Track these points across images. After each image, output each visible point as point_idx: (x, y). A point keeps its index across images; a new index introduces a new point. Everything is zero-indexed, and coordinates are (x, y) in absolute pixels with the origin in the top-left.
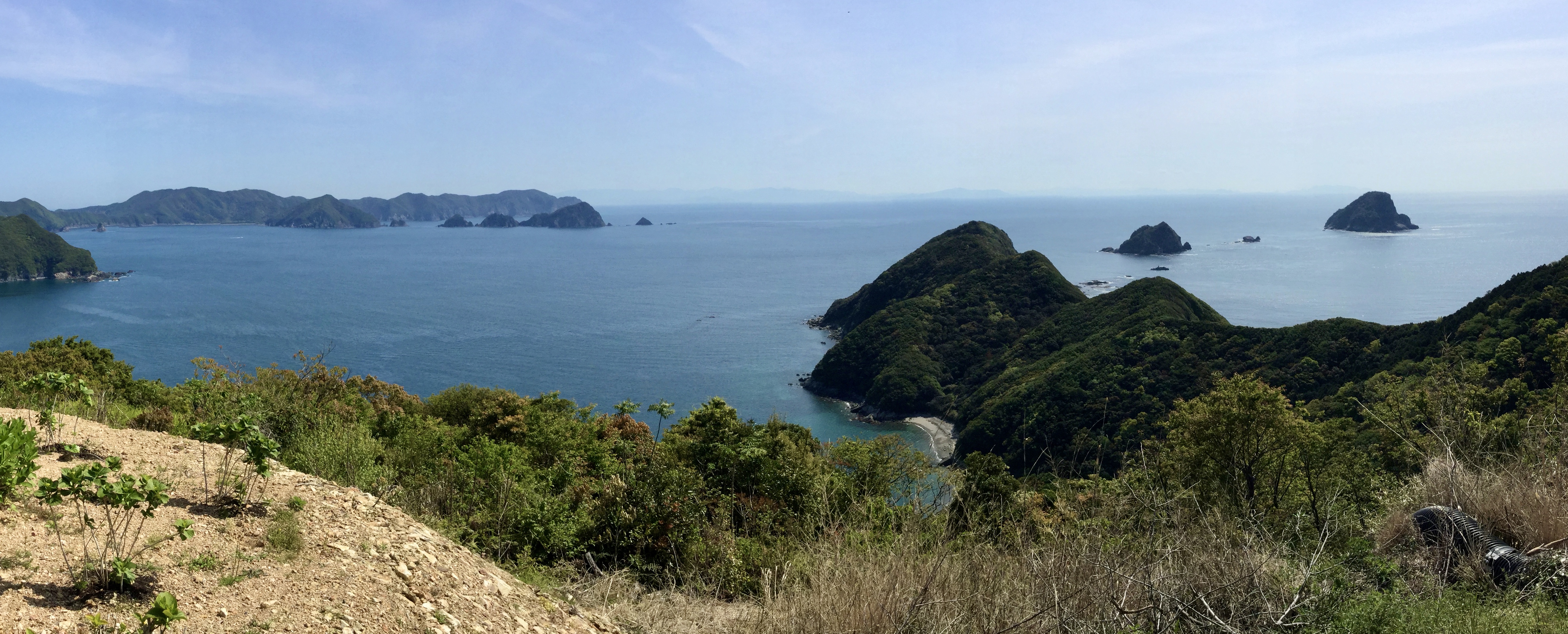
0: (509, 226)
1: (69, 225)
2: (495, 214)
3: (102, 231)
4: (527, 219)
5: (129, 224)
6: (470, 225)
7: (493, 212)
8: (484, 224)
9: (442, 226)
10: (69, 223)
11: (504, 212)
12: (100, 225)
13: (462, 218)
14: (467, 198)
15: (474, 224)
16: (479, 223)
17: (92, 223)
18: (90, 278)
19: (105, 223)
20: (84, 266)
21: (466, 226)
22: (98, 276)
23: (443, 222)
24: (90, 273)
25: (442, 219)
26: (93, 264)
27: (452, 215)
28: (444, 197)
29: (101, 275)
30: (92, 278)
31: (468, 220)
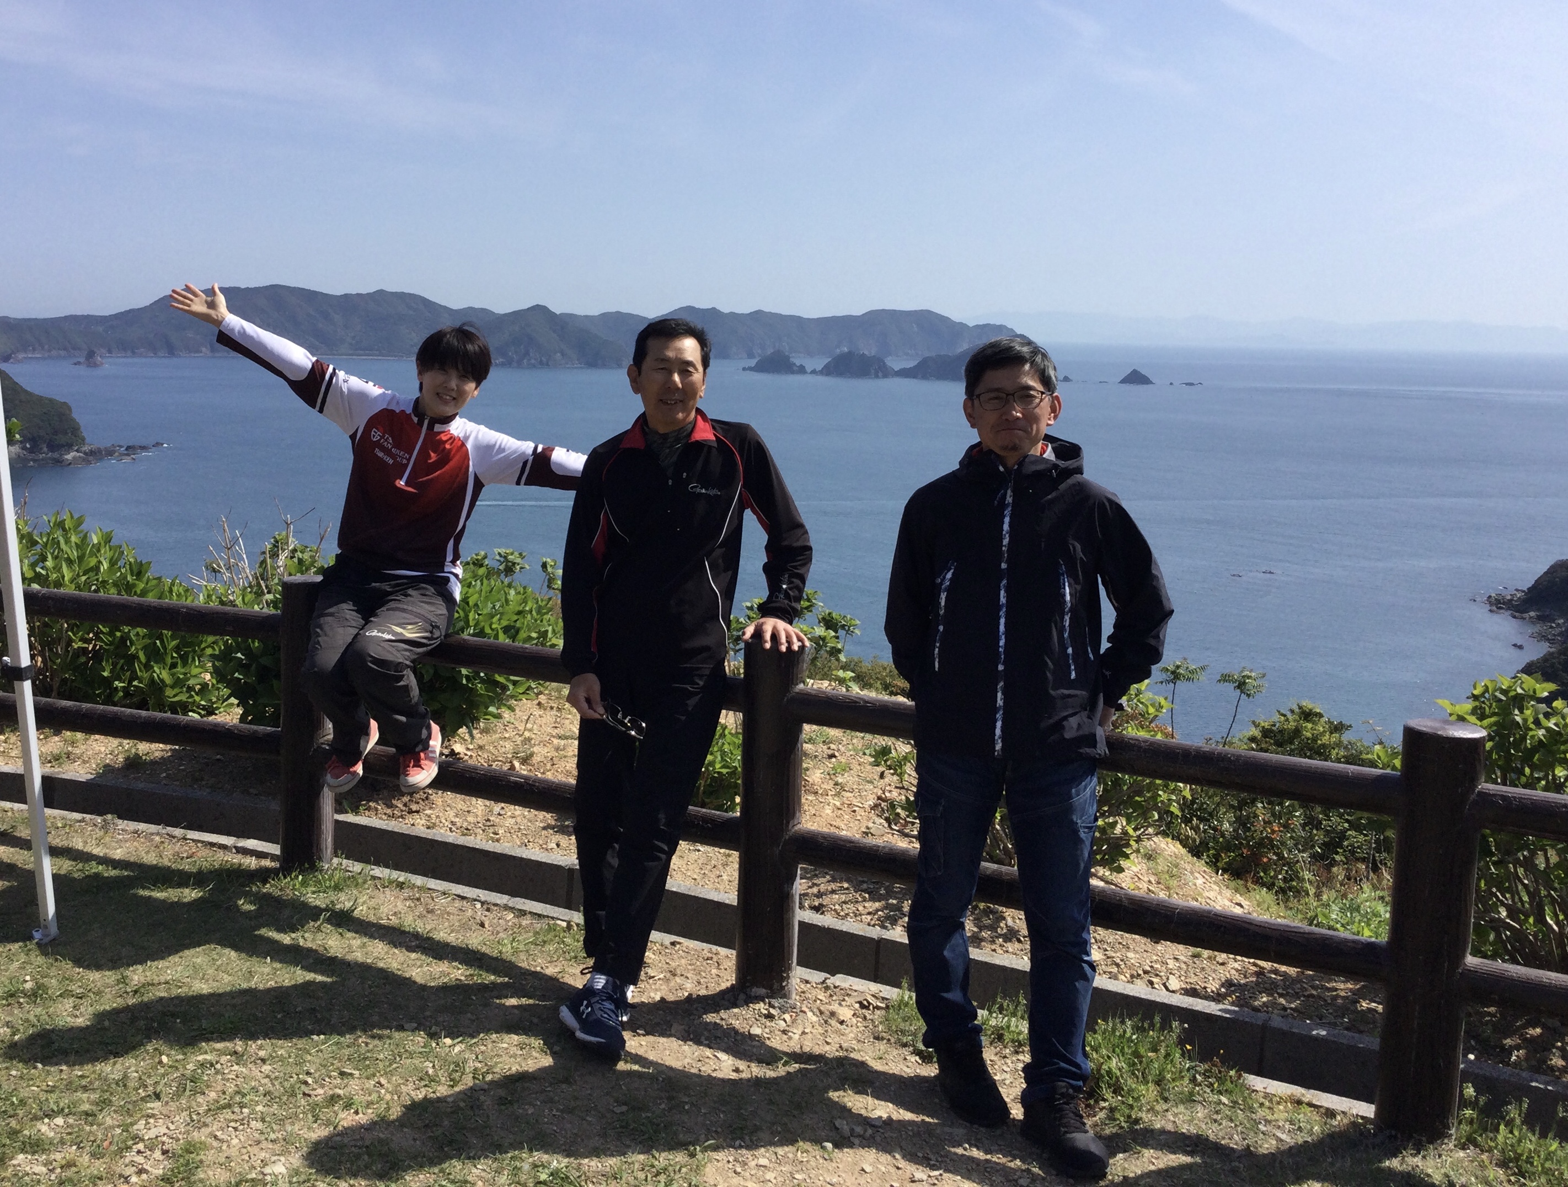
0: (877, 377)
1: (25, 350)
2: (850, 353)
3: (95, 365)
4: (911, 364)
5: (155, 350)
6: (802, 370)
7: (846, 350)
8: (827, 371)
9: (751, 369)
10: (25, 346)
11: (868, 349)
12: (91, 355)
13: (788, 358)
14: (797, 321)
15: (809, 370)
16: (819, 368)
17: (74, 349)
18: (69, 456)
19: (103, 351)
20: (56, 433)
21: (793, 372)
22: (85, 453)
23: (753, 363)
24: (69, 447)
25: (751, 355)
26: (75, 430)
27: (770, 351)
28: (758, 316)
29: (92, 453)
30: (74, 458)
31: (798, 362)
